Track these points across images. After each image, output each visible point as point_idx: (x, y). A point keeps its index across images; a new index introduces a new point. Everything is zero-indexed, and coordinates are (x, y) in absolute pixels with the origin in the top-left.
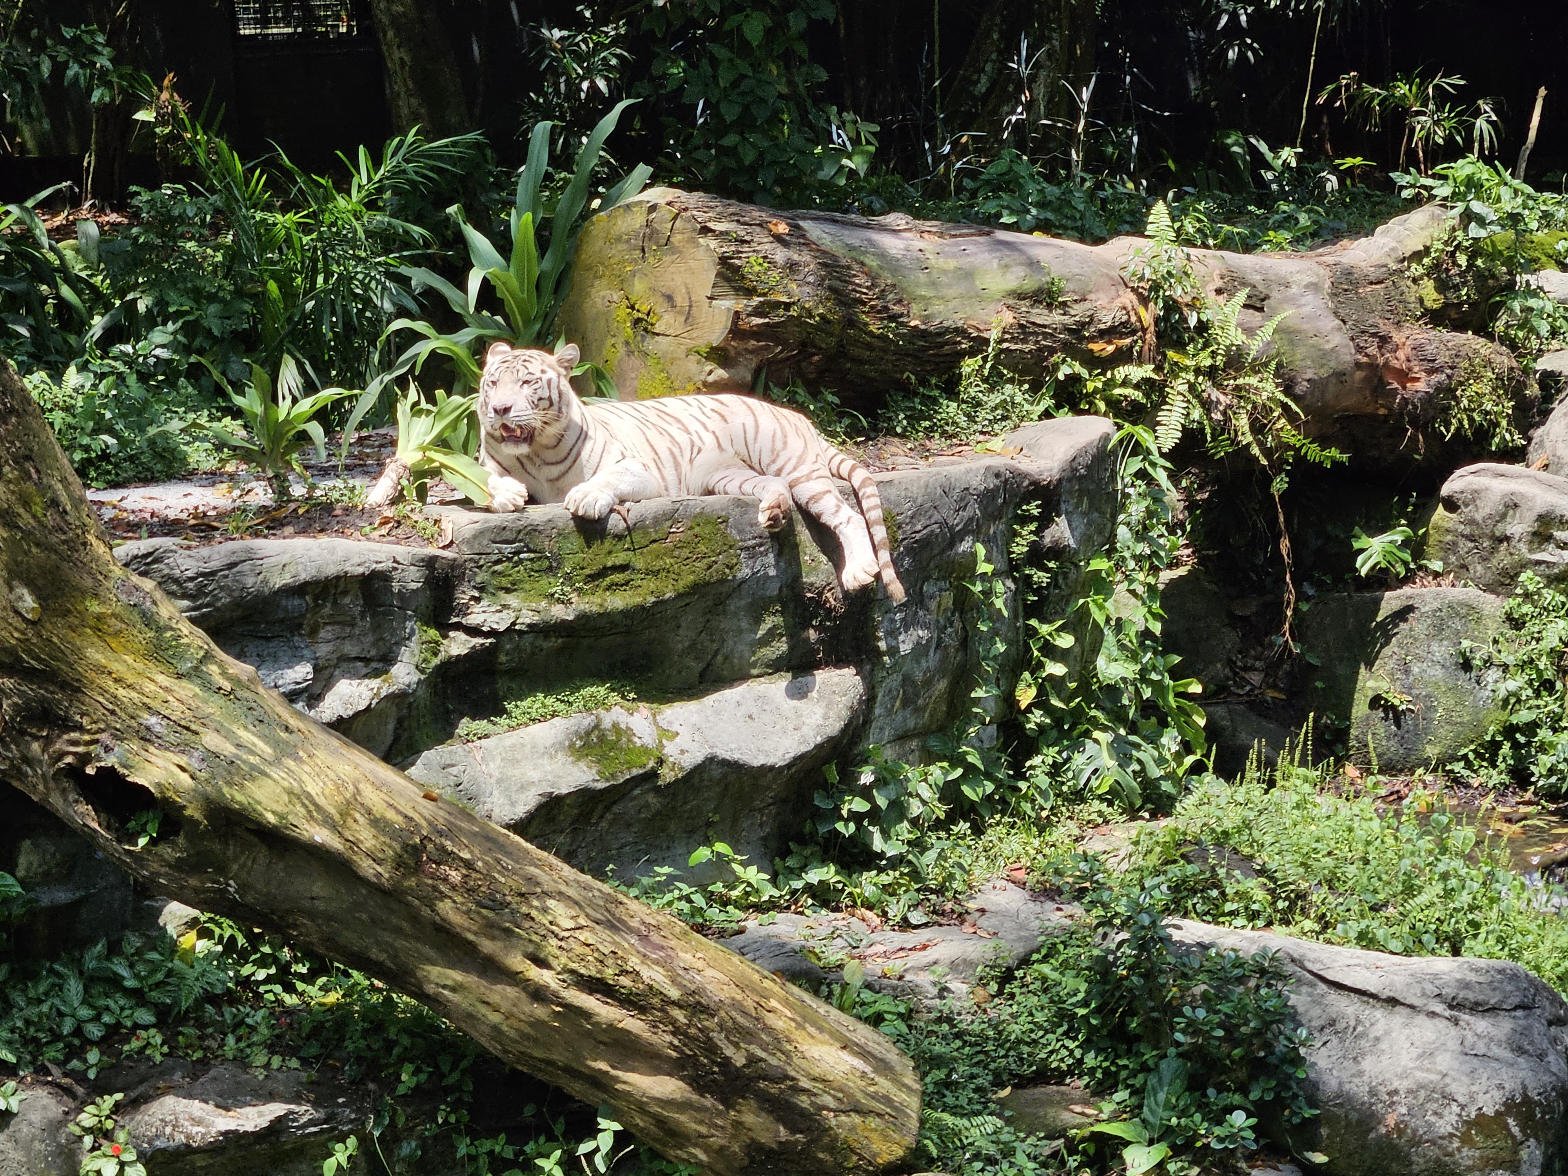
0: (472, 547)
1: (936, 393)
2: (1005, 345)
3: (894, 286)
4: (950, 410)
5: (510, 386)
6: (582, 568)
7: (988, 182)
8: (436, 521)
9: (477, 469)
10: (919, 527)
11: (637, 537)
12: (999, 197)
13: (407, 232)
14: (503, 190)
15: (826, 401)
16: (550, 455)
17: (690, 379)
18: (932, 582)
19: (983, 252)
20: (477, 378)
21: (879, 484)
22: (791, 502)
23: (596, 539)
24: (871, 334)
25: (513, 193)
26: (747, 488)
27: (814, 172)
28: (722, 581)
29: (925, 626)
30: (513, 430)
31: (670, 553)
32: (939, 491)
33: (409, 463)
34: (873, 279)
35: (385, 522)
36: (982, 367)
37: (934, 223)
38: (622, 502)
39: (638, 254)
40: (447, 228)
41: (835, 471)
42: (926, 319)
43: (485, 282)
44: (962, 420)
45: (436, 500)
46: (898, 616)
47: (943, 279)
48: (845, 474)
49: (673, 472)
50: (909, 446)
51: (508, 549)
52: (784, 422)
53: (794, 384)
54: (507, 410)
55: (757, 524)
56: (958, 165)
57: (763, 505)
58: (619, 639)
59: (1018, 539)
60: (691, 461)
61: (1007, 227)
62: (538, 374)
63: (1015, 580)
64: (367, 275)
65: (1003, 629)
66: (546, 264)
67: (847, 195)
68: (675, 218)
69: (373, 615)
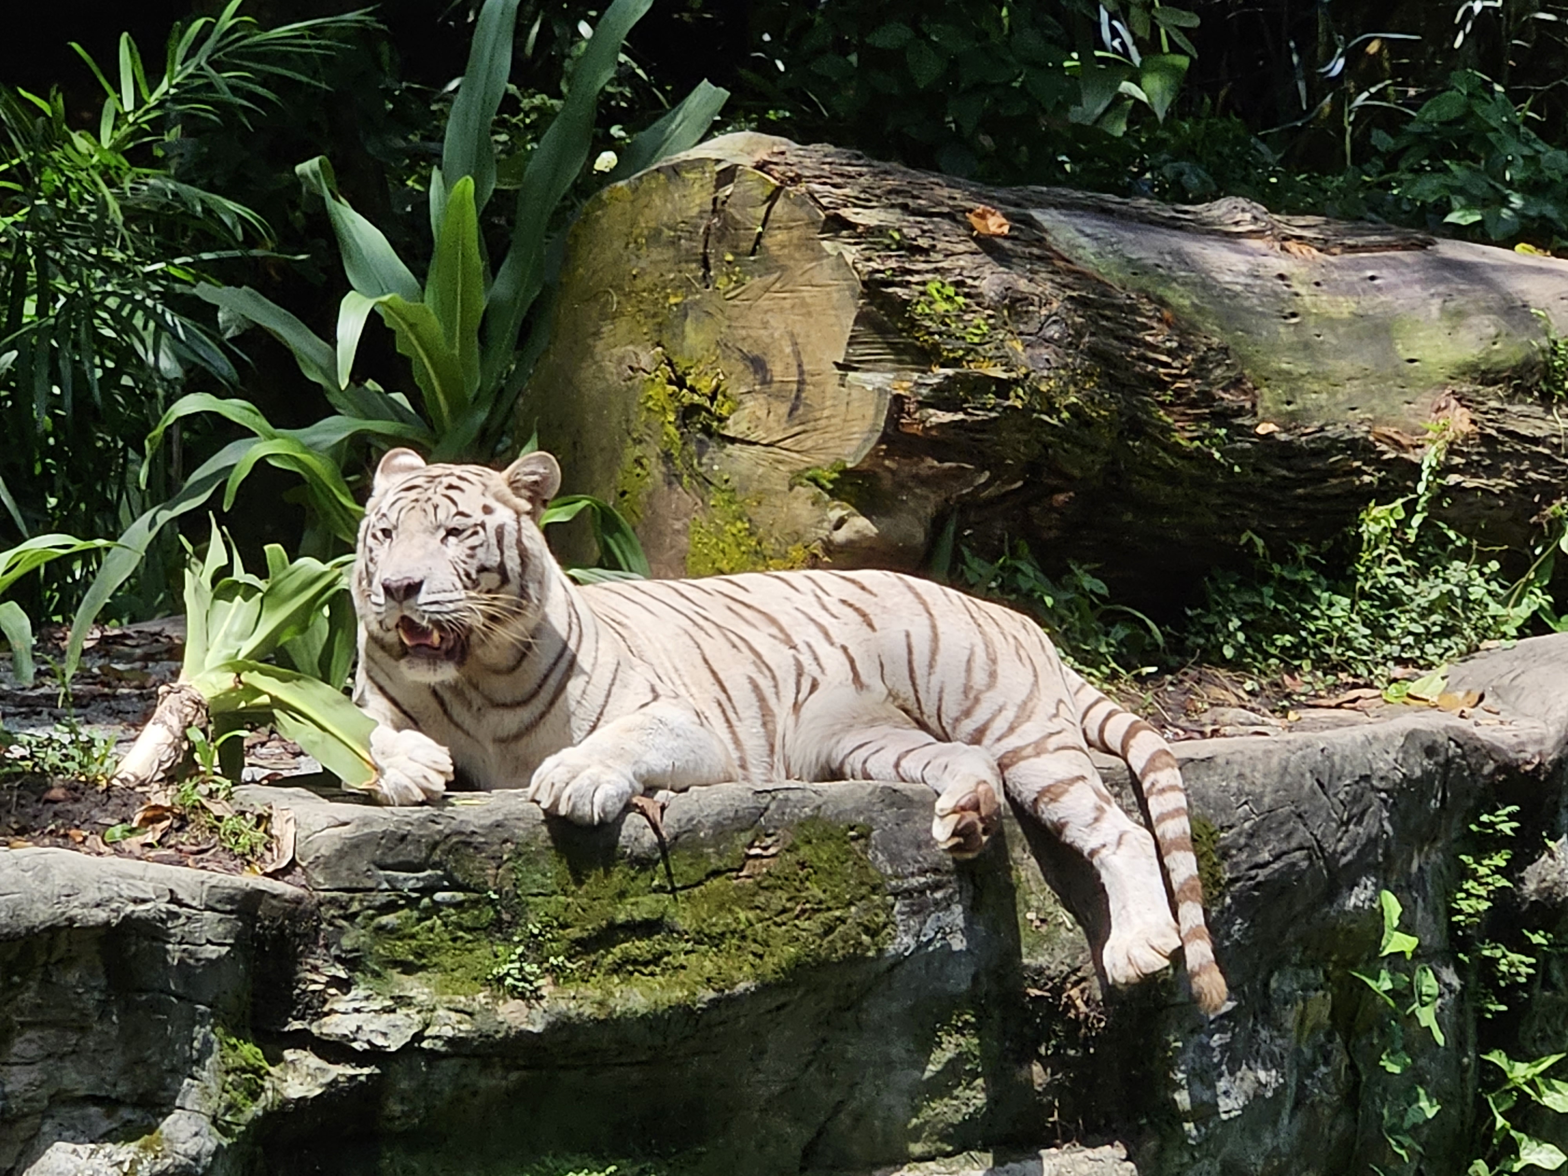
0: (333, 876)
1: (1307, 576)
2: (1453, 479)
3: (1225, 350)
4: (1336, 612)
5: (421, 538)
6: (564, 926)
7: (1421, 137)
8: (260, 819)
9: (349, 712)
10: (1266, 856)
11: (680, 864)
12: (1446, 170)
13: (208, 211)
14: (413, 128)
15: (1078, 588)
16: (502, 689)
17: (797, 536)
18: (1289, 970)
19: (1408, 284)
20: (353, 522)
21: (1185, 764)
22: (1001, 799)
23: (594, 865)
24: (1176, 450)
25: (437, 135)
26: (911, 766)
27: (1062, 107)
28: (855, 960)
29: (1272, 1061)
30: (425, 633)
31: (746, 898)
32: (1309, 781)
33: (206, 695)
34: (1183, 333)
35: (155, 816)
36: (1404, 524)
37: (1311, 220)
38: (650, 790)
39: (694, 270)
40: (294, 206)
41: (1093, 735)
42: (1290, 421)
43: (373, 318)
44: (1359, 633)
45: (260, 774)
46: (1216, 1040)
47: (1328, 338)
48: (1114, 742)
49: (758, 728)
50: (1249, 685)
51: (409, 881)
52: (991, 630)
53: (1014, 553)
54: (413, 589)
55: (930, 842)
56: (1360, 99)
57: (944, 804)
58: (636, 1076)
59: (1469, 885)
60: (797, 707)
61: (1460, 233)
62: (478, 516)
63: (1461, 969)
64: (126, 299)
65: (1433, 1070)
66: (502, 286)
67: (1129, 156)
68: (772, 198)
69: (126, 1011)
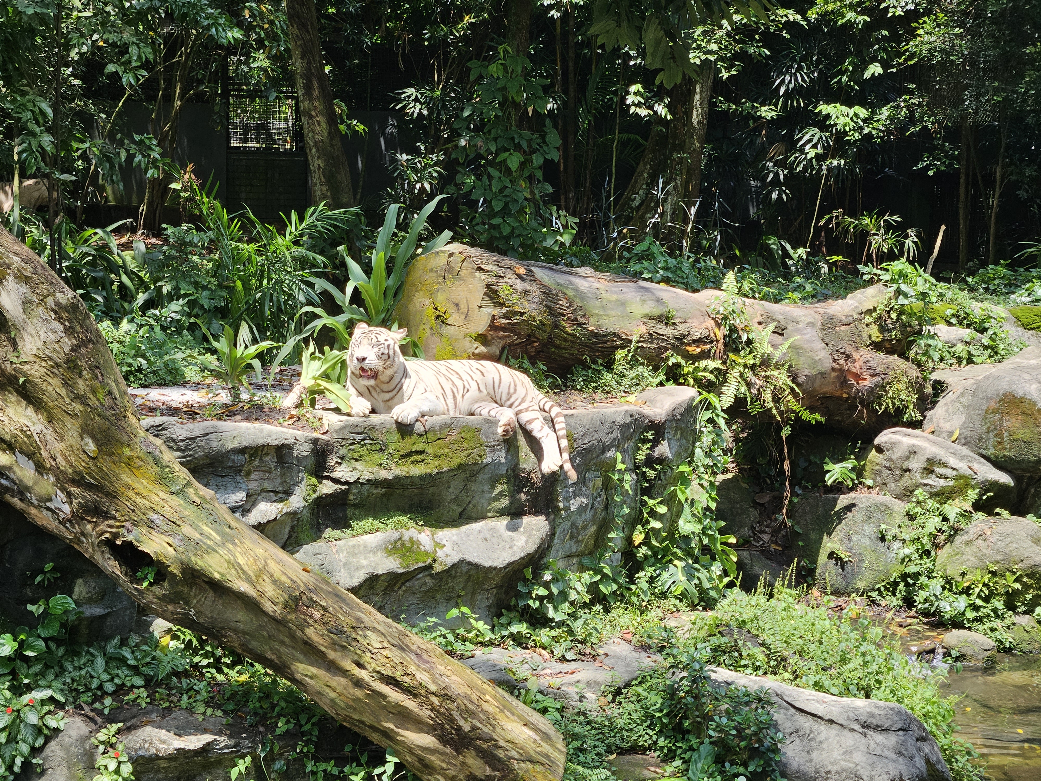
0: (339, 435)
1: (601, 368)
2: (641, 344)
3: (582, 307)
4: (608, 378)
5: (366, 346)
6: (399, 451)
7: (636, 254)
8: (320, 419)
9: (344, 392)
10: (586, 442)
11: (430, 436)
12: (642, 263)
13: (314, 259)
14: (369, 240)
15: (539, 368)
16: (385, 387)
17: (465, 351)
18: (591, 472)
19: (632, 292)
20: (348, 342)
21: (566, 416)
22: (516, 423)
23: (407, 435)
24: (567, 333)
25: (375, 242)
26: (493, 413)
27: (541, 242)
28: (475, 464)
29: (586, 496)
30: (367, 371)
31: (447, 446)
32: (599, 422)
33: (307, 386)
34: (570, 302)
35: (292, 417)
36: (627, 355)
37: (606, 274)
38: (423, 416)
39: (441, 279)
40: (337, 258)
41: (541, 407)
42: (598, 327)
43: (356, 289)
44: (614, 384)
45: (320, 407)
46: (571, 490)
47: (609, 305)
48: (547, 409)
49: (452, 401)
50: (584, 396)
51: (358, 437)
52: (515, 378)
53: (523, 358)
54: (364, 359)
55: (496, 433)
56: (621, 244)
57: (501, 423)
58: (416, 491)
59: (640, 452)
60: (463, 396)
61: (645, 279)
62: (383, 341)
63: (637, 474)
64: (291, 281)
65: (629, 501)
66: (391, 281)
67: (559, 256)
68: (463, 261)
69: (283, 468)
